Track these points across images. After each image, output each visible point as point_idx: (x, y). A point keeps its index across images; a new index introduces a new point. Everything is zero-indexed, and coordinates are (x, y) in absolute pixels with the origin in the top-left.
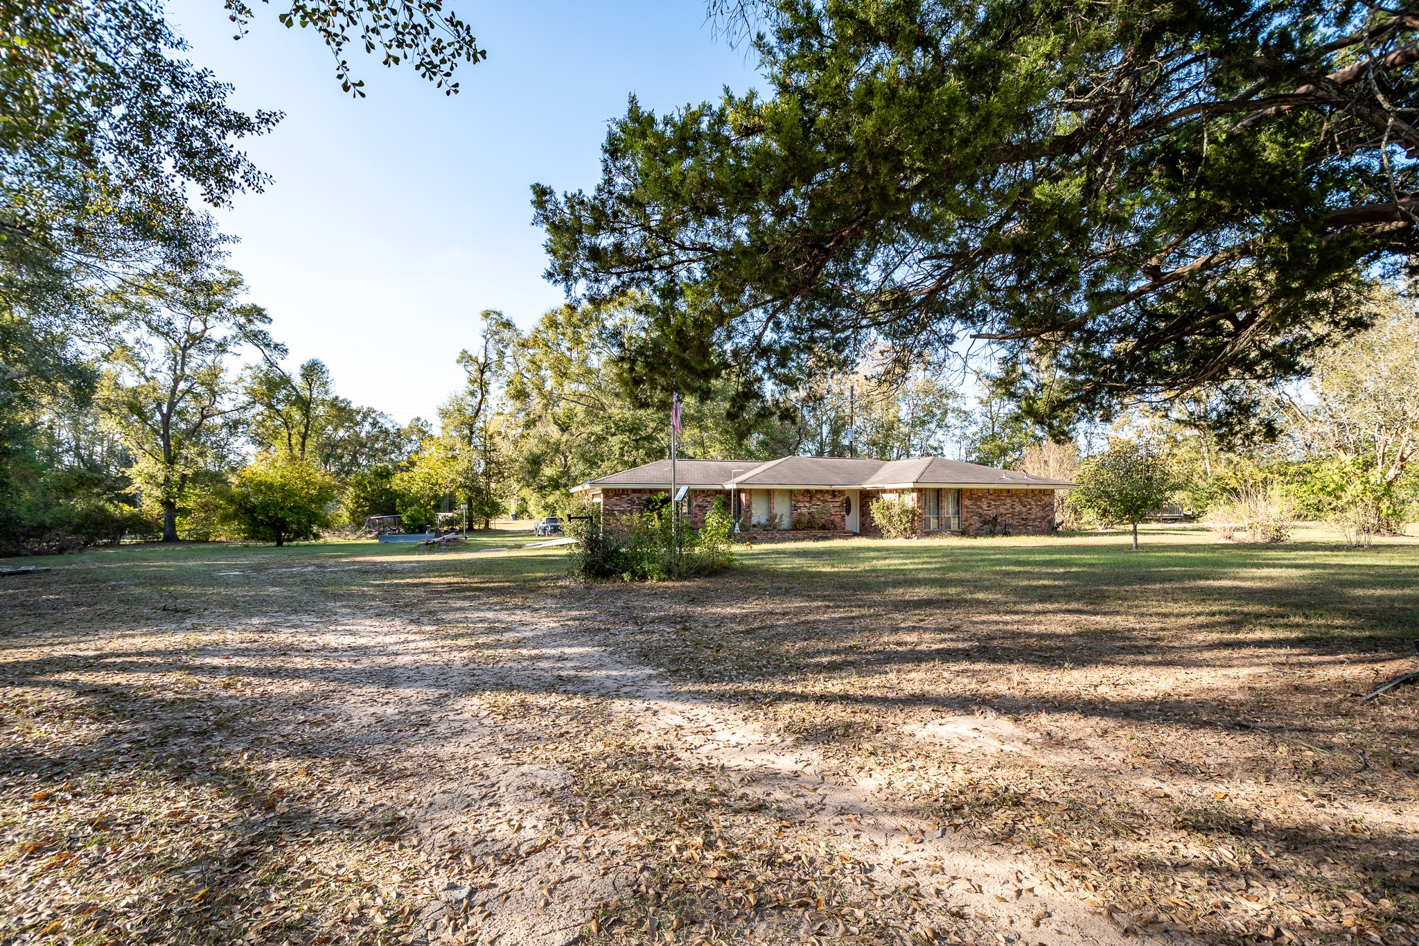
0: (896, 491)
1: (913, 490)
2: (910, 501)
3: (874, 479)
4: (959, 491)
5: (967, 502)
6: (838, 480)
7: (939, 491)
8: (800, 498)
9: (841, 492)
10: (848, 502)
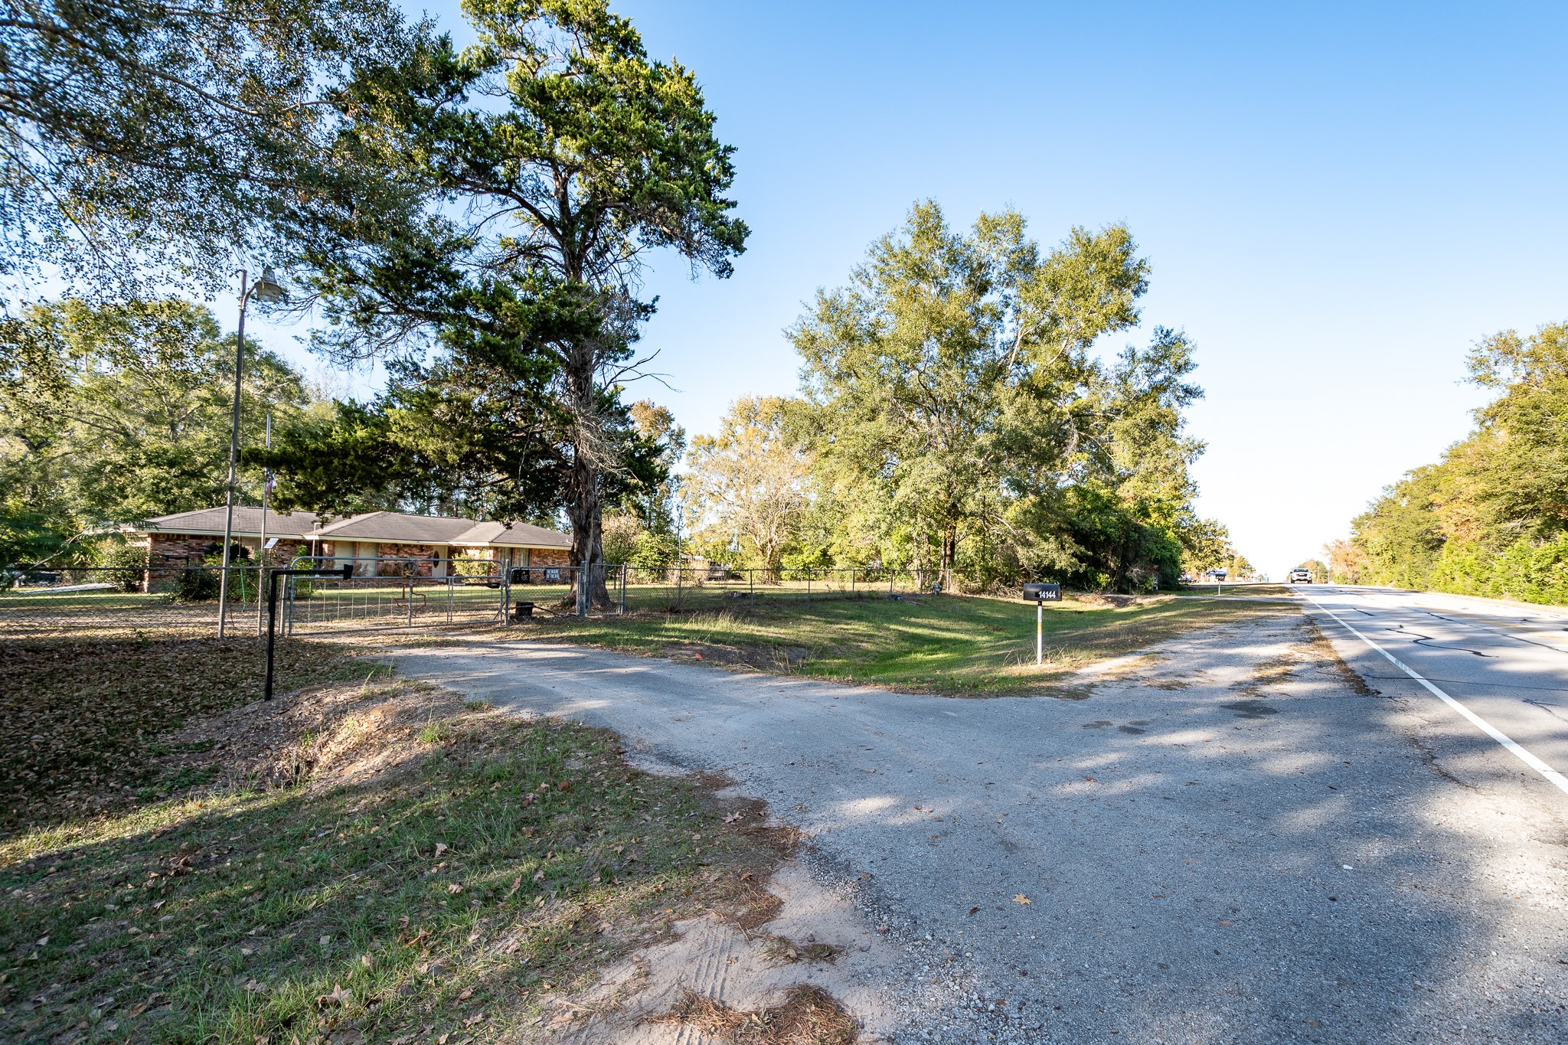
0: (477, 548)
1: (490, 548)
2: (489, 555)
3: (461, 537)
4: (530, 550)
5: (535, 559)
6: (426, 536)
7: (512, 549)
8: (387, 550)
9: (429, 547)
10: (437, 555)
